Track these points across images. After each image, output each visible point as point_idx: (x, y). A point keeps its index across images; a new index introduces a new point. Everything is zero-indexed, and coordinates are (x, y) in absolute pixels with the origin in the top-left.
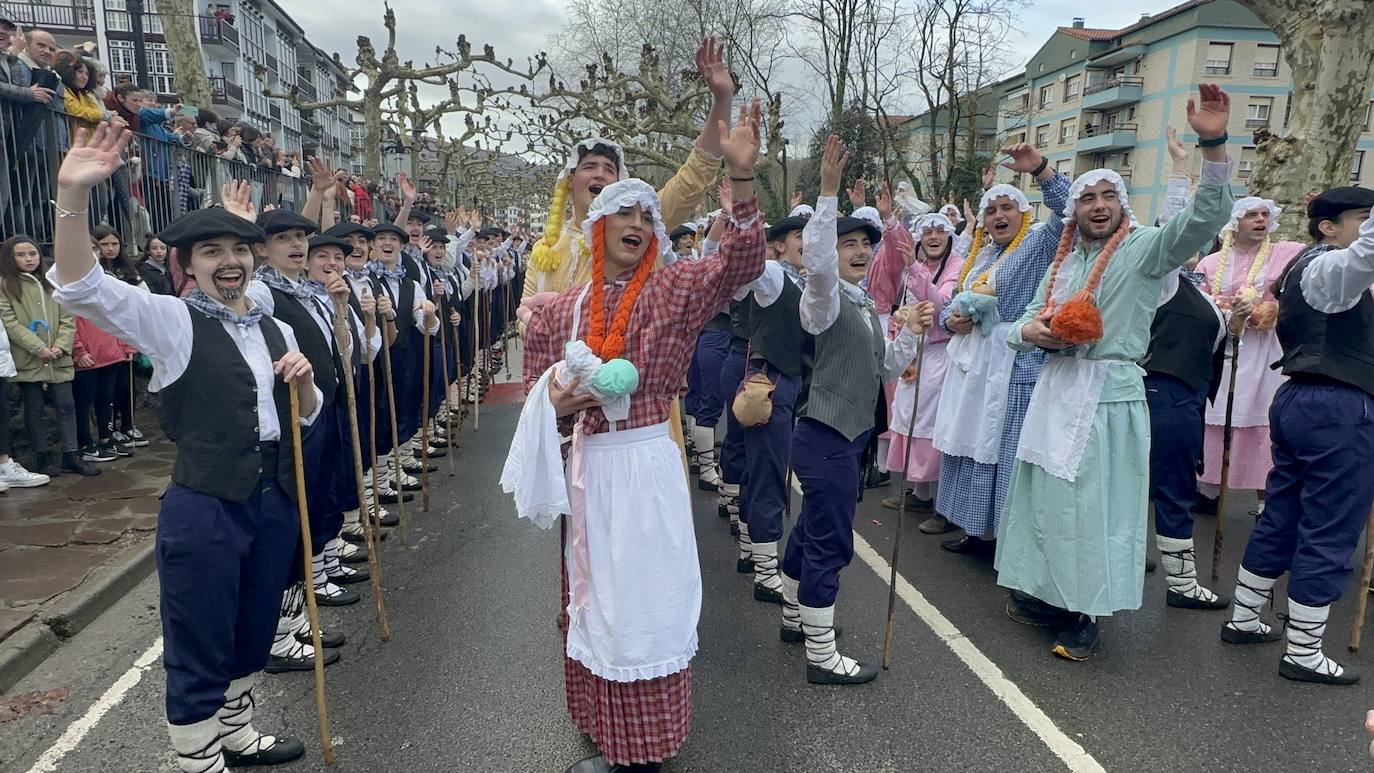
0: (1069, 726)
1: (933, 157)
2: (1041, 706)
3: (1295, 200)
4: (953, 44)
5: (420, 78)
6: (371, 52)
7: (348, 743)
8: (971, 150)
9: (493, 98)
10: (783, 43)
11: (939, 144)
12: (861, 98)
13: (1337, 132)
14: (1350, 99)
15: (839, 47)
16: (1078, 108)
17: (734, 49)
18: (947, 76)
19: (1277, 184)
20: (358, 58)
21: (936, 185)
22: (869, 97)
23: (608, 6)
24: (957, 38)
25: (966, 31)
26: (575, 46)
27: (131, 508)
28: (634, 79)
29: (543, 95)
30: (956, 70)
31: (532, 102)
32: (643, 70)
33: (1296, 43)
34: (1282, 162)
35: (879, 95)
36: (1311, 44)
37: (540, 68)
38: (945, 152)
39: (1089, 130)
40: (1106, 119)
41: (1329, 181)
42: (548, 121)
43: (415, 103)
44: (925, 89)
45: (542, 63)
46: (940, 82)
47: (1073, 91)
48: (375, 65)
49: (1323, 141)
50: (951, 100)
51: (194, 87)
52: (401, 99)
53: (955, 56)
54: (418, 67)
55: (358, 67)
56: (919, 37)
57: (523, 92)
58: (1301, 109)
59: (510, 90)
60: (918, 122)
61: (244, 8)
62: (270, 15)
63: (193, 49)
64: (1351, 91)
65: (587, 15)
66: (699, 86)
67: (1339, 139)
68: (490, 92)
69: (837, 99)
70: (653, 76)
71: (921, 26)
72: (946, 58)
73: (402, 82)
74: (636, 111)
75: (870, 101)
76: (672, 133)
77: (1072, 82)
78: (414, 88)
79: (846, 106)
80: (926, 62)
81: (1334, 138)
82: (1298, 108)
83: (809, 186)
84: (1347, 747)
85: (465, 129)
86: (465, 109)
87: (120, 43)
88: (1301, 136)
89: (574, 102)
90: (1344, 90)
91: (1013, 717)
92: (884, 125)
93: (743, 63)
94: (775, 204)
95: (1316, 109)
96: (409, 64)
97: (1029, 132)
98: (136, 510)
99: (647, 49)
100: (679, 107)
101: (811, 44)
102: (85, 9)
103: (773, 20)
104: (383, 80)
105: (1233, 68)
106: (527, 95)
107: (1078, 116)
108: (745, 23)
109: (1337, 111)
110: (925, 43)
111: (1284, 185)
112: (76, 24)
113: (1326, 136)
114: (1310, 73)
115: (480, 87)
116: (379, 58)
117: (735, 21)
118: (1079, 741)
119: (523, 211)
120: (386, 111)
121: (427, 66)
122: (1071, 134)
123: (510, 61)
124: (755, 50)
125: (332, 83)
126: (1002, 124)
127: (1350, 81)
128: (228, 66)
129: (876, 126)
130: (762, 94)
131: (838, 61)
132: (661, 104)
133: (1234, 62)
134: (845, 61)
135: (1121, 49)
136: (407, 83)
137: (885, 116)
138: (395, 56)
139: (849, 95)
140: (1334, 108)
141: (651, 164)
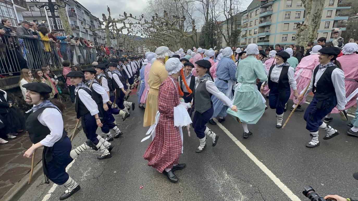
0: (260, 159)
1: (228, 31)
2: (254, 155)
3: (306, 38)
4: (231, 5)
5: (117, 22)
6: (105, 17)
7: (117, 172)
8: (236, 28)
9: (133, 25)
10: (194, 7)
11: (229, 27)
12: (212, 19)
13: (315, 23)
14: (318, 15)
15: (206, 7)
16: (258, 17)
17: (184, 9)
18: (230, 12)
19: (302, 35)
20: (103, 19)
21: (229, 36)
22: (214, 18)
23: (156, 1)
24: (232, 3)
25: (234, 2)
26: (149, 11)
27: (68, 124)
28: (163, 18)
29: (143, 24)
30: (232, 11)
31: (141, 25)
32: (164, 16)
33: (306, 3)
34: (303, 30)
35: (216, 18)
36: (310, 3)
37: (142, 18)
38: (230, 29)
39: (261, 22)
40: (265, 19)
41: (313, 34)
42: (145, 29)
43: (116, 27)
44: (225, 15)
45: (143, 17)
46: (229, 14)
47: (257, 13)
48: (107, 20)
49: (312, 25)
50: (231, 17)
51: (68, 30)
52: (113, 27)
53: (232, 7)
54: (116, 20)
55: (103, 21)
56: (224, 4)
57: (139, 23)
58: (307, 18)
59: (136, 23)
60: (224, 22)
61: (77, 8)
62: (83, 9)
63: (67, 21)
64: (318, 13)
65: (151, 4)
66: (177, 19)
67: (315, 24)
68: (132, 24)
69: (207, 19)
70: (167, 17)
71: (224, 1)
72: (230, 8)
73: (113, 23)
74: (164, 25)
75: (214, 19)
76: (172, 30)
77: (257, 11)
78: (116, 24)
79: (209, 20)
80: (225, 9)
81: (314, 24)
82: (306, 17)
83: (202, 39)
84: (315, 159)
85: (128, 32)
86: (127, 28)
87: (51, 18)
88: (307, 24)
89: (150, 25)
90: (316, 13)
91: (248, 157)
92: (217, 24)
93: (186, 12)
94: (195, 43)
95: (310, 18)
96: (114, 19)
97: (248, 23)
98: (69, 124)
99: (165, 11)
100: (173, 24)
101: (200, 7)
102: (43, 11)
103: (191, 2)
104: (109, 23)
105: (292, 6)
106: (140, 24)
107: (259, 19)
108: (186, 3)
109: (315, 18)
110: (225, 5)
111: (303, 35)
112: (41, 15)
113: (312, 24)
114: (309, 9)
115: (130, 23)
116: (107, 18)
117: (184, 3)
118: (262, 162)
119: (142, 48)
120: (110, 30)
121: (118, 19)
122: (257, 23)
123: (136, 17)
124: (188, 9)
125: (98, 23)
126: (242, 22)
127: (318, 11)
128: (75, 22)
129: (215, 25)
130: (190, 19)
131: (206, 11)
132: (169, 23)
133: (292, 4)
134: (208, 10)
135: (268, 3)
136: (114, 23)
137: (217, 22)
138: (111, 18)
139: (209, 18)
140: (314, 17)
141: (168, 37)
